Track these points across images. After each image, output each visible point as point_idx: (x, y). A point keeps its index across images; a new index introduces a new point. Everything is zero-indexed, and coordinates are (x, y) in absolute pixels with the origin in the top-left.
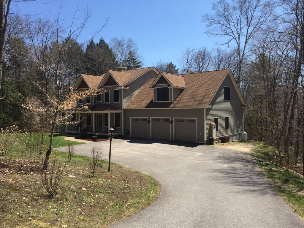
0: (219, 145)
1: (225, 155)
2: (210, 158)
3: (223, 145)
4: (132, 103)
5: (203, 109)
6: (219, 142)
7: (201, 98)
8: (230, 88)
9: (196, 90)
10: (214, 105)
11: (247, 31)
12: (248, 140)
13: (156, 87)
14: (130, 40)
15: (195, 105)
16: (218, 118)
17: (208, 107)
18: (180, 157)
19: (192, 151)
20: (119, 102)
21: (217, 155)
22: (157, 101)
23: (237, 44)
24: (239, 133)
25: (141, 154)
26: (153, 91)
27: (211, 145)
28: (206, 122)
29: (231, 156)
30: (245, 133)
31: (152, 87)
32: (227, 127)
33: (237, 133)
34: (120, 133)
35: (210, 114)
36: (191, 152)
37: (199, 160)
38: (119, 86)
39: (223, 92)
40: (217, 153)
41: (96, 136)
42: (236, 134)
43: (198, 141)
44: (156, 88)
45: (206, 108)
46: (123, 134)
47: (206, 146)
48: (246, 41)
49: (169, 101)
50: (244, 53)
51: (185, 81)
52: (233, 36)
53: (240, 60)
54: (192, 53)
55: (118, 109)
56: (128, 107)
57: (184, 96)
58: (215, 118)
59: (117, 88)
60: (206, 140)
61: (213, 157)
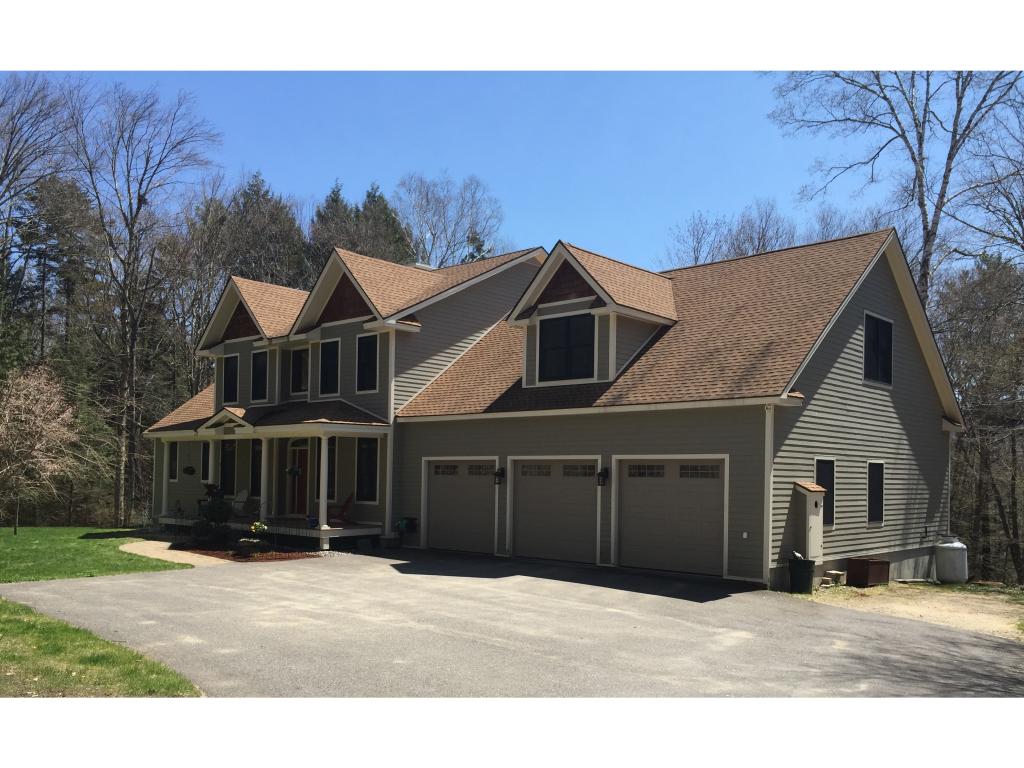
0: (841, 597)
1: (887, 651)
2: (802, 665)
3: (863, 595)
4: (434, 396)
5: (761, 409)
6: (836, 579)
7: (751, 358)
8: (891, 324)
9: (726, 326)
10: (816, 396)
11: (959, 104)
12: (970, 580)
13: (539, 314)
14: (473, 184)
15: (719, 389)
16: (832, 462)
17: (784, 396)
18: (624, 654)
19: (700, 622)
20: (375, 389)
21: (840, 645)
22: (540, 380)
23: (914, 159)
24: (930, 545)
25: (412, 624)
26: (522, 335)
27: (800, 592)
28: (773, 473)
29: (924, 657)
30: (958, 544)
31: (520, 317)
32: (875, 513)
33: (921, 543)
34: (375, 531)
35: (794, 437)
36: (689, 624)
37: (733, 673)
38: (378, 316)
39: (859, 338)
40: (840, 638)
41: (254, 536)
42: (917, 546)
43: (729, 574)
44: (537, 320)
45: (775, 400)
46: (388, 532)
47: (773, 599)
48: (952, 148)
49: (594, 380)
50: (942, 195)
51: (676, 295)
52: (895, 125)
53: (925, 228)
54: (713, 234)
55: (369, 419)
56: (411, 414)
57: (666, 356)
58: (818, 461)
59: (367, 326)
60: (772, 565)
61: (821, 661)
